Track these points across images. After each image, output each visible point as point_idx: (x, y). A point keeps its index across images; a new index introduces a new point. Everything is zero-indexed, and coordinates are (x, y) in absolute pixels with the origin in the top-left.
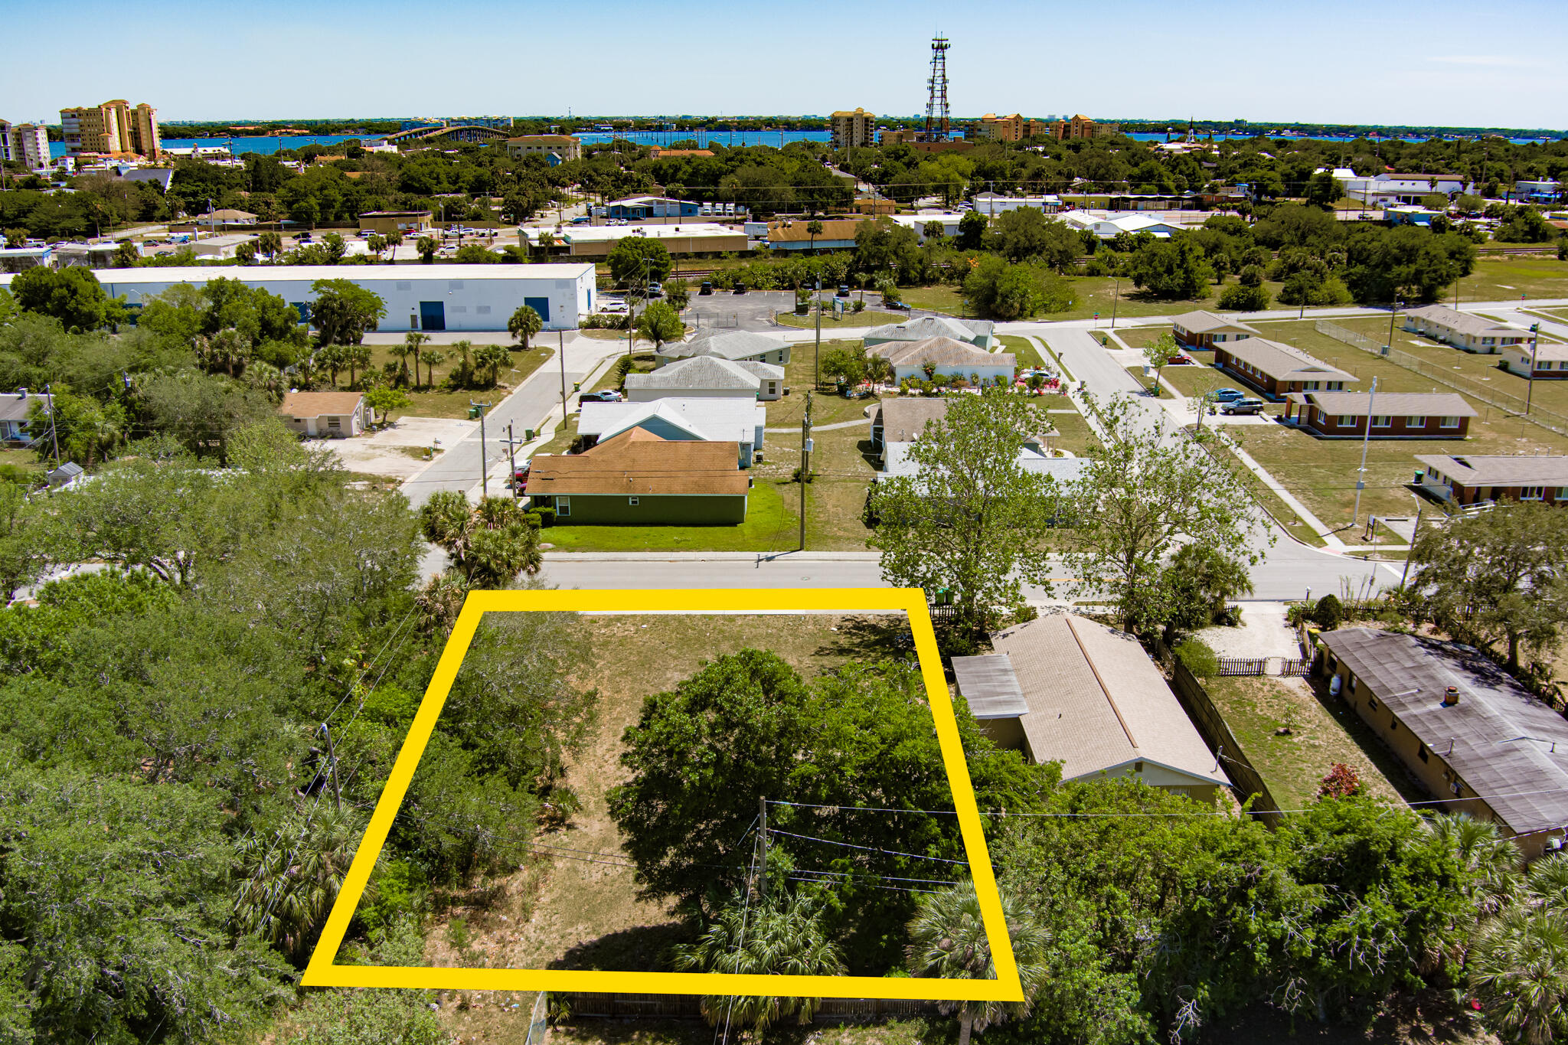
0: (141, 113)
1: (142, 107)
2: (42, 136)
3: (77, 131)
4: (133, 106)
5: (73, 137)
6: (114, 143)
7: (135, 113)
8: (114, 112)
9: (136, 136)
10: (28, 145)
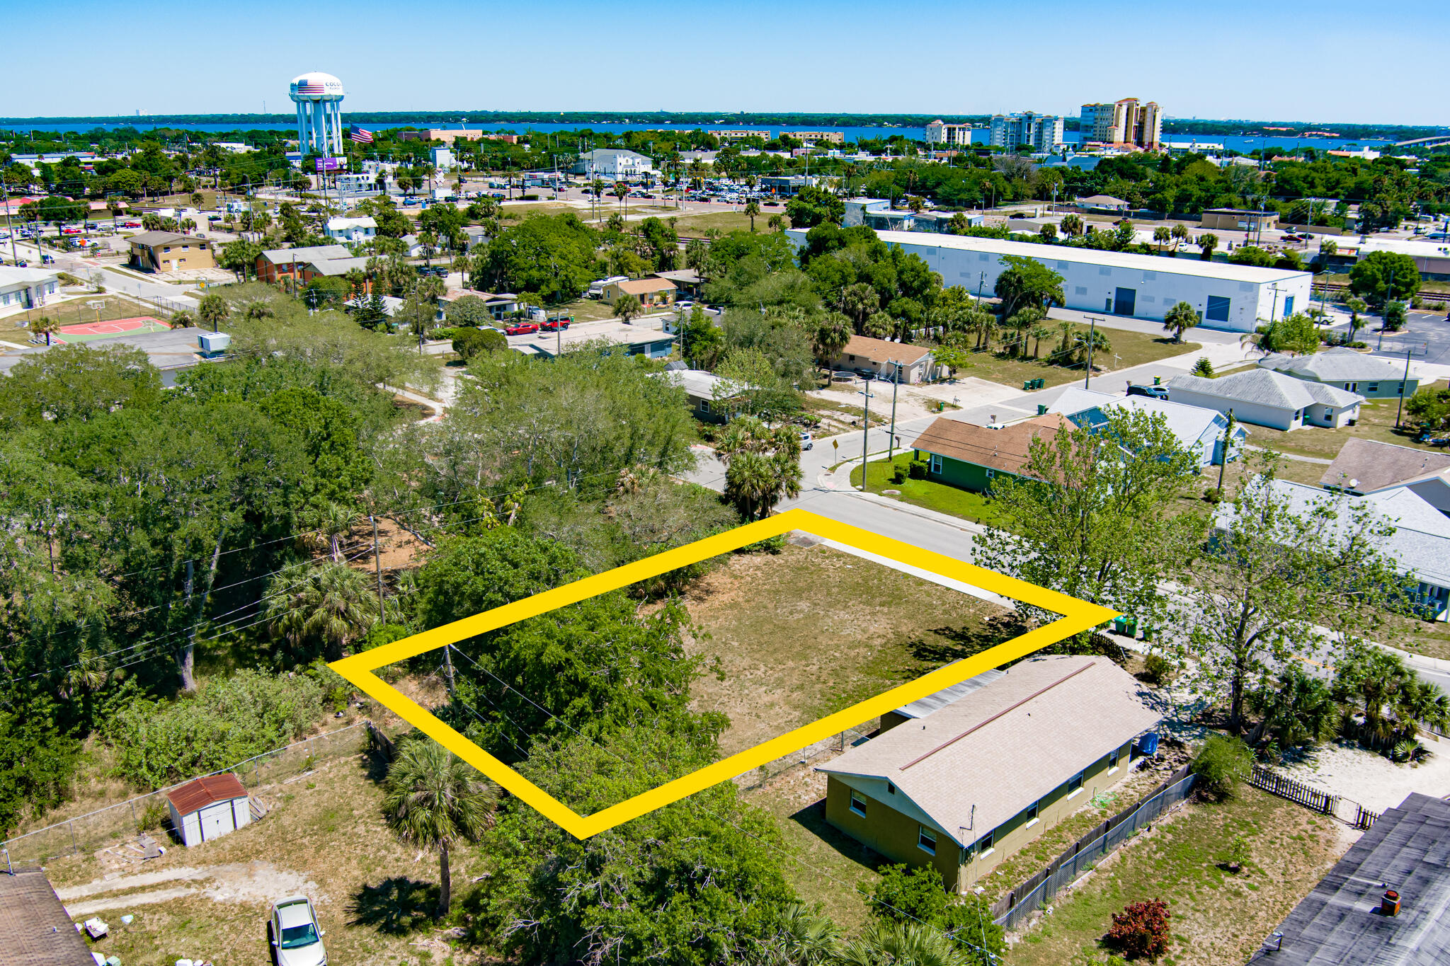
0: (1149, 110)
1: (1150, 105)
2: (1059, 127)
3: (1090, 123)
4: (1142, 104)
5: (1087, 128)
6: (1119, 135)
7: (1143, 110)
8: (1124, 108)
9: (1140, 129)
10: (1046, 133)
